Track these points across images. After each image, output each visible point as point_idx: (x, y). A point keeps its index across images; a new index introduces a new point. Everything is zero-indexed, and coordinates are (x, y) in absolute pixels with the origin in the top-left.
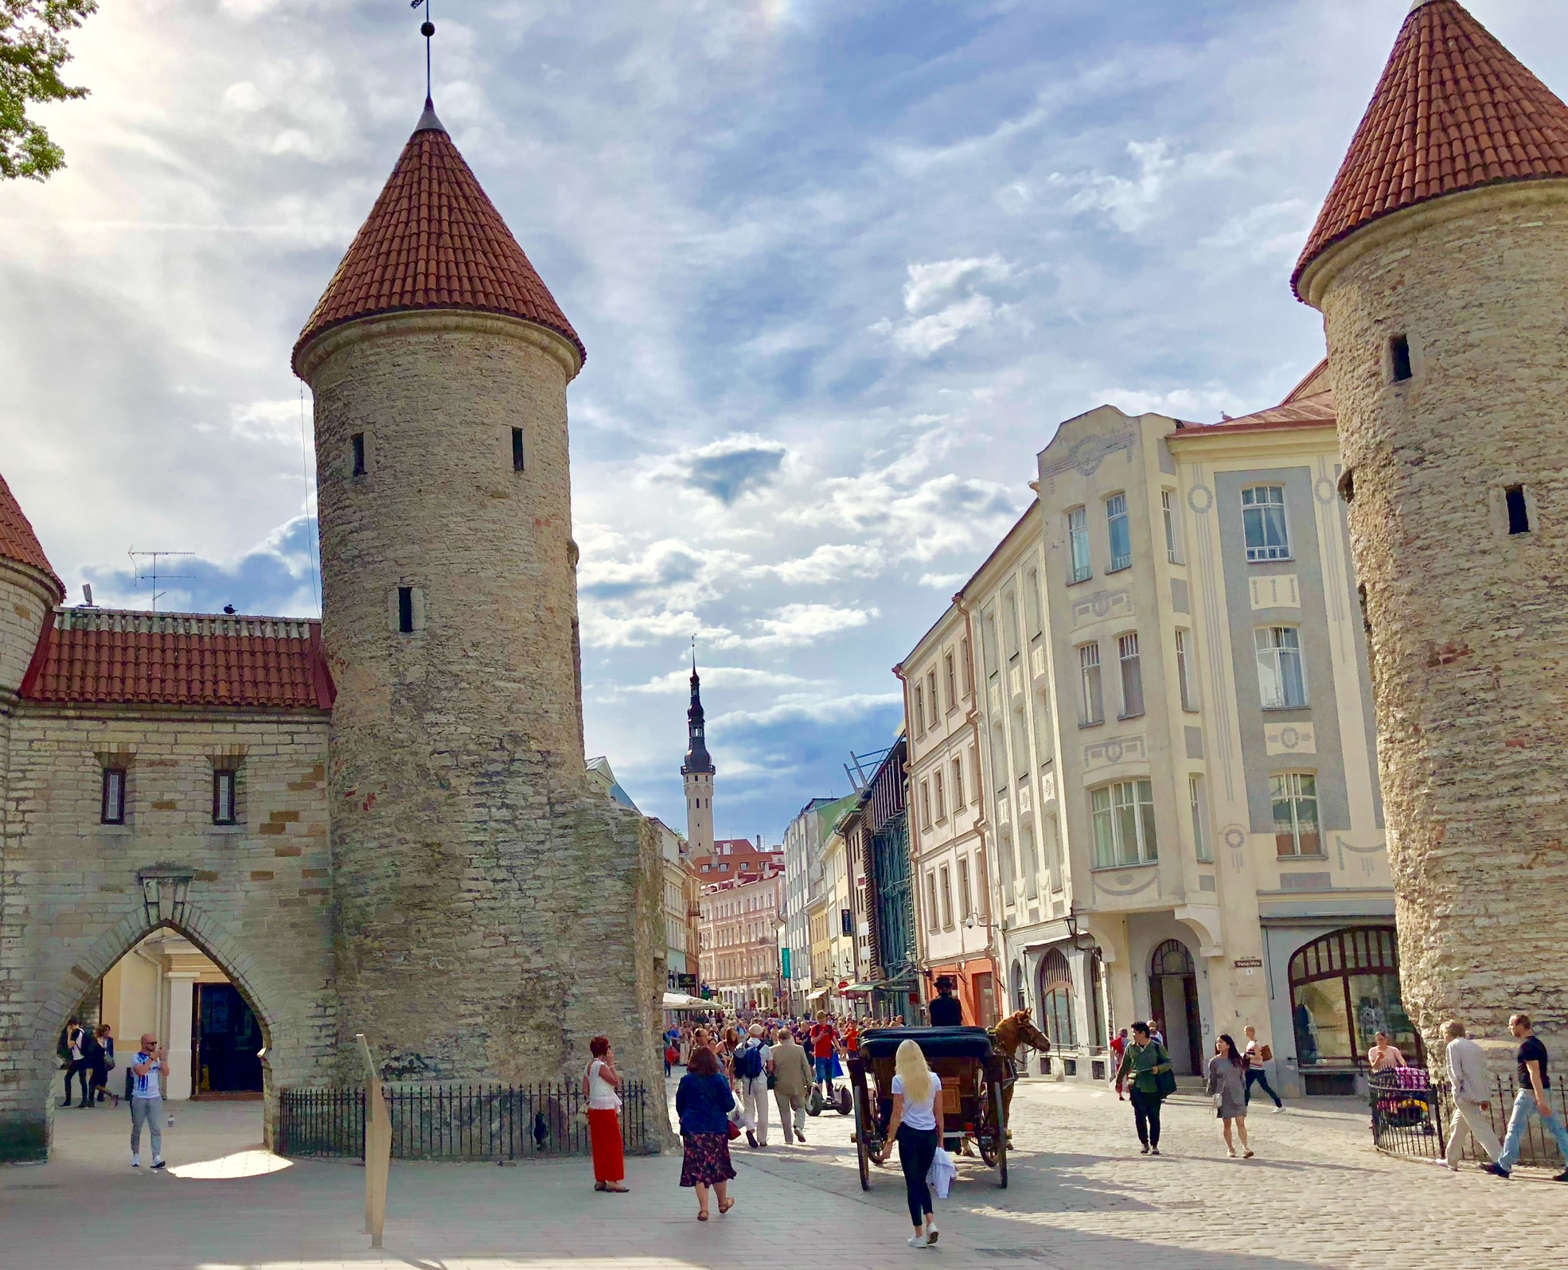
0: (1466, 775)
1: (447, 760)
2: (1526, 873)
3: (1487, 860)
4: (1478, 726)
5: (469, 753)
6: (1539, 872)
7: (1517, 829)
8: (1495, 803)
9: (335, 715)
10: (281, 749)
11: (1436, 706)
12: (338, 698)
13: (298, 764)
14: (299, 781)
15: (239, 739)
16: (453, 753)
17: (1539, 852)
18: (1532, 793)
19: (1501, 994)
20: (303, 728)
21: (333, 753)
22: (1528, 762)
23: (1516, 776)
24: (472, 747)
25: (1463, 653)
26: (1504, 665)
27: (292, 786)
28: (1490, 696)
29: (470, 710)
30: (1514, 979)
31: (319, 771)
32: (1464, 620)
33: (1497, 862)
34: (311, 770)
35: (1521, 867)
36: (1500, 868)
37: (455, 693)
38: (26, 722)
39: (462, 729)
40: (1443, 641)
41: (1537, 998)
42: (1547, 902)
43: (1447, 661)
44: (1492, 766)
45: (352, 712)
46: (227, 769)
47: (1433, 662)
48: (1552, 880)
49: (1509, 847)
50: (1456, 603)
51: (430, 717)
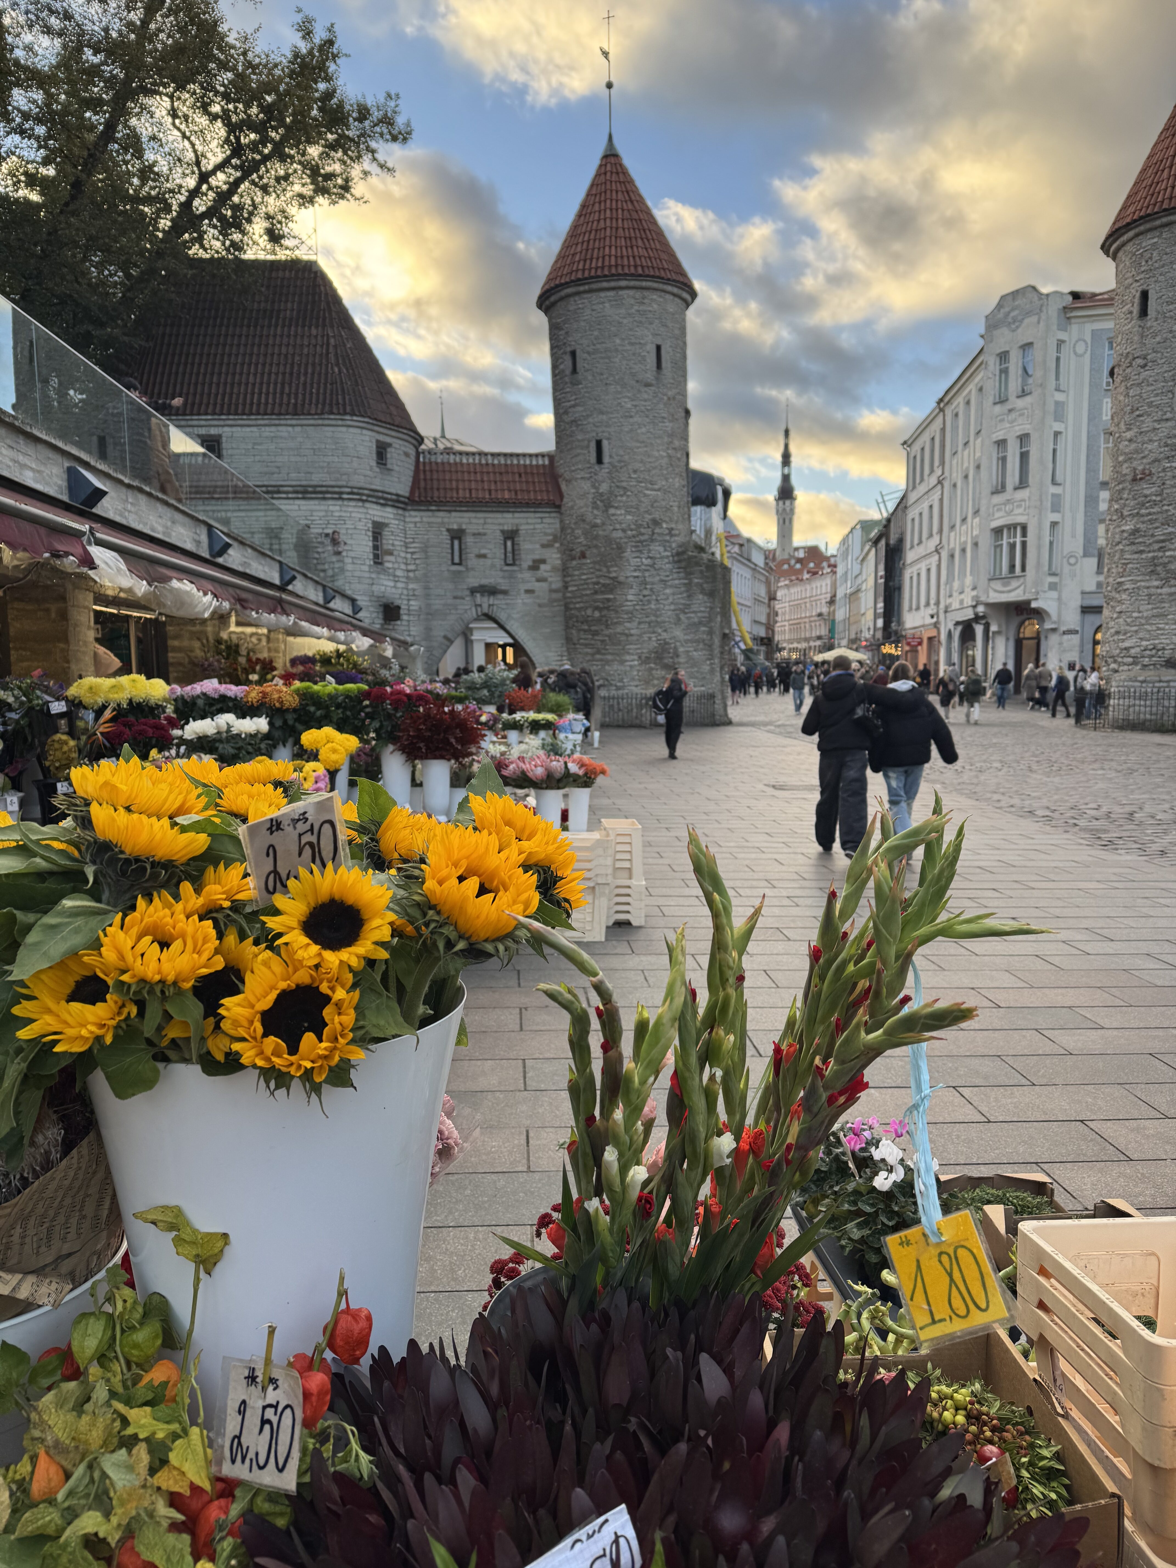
0: (1141, 540)
1: (620, 534)
2: (1159, 591)
3: (1143, 584)
4: (1150, 514)
5: (632, 530)
6: (1165, 590)
7: (1159, 569)
8: (1150, 555)
9: (563, 509)
10: (537, 526)
11: (1132, 503)
12: (565, 500)
13: (546, 534)
14: (545, 542)
15: (516, 521)
16: (624, 531)
17: (1167, 580)
18: (1170, 550)
19: (1138, 650)
20: (547, 515)
21: (563, 529)
22: (1170, 533)
23: (1163, 541)
24: (633, 527)
25: (1150, 475)
26: (1168, 482)
27: (543, 546)
28: (1158, 498)
29: (632, 507)
30: (1144, 643)
31: (556, 539)
32: (1152, 457)
33: (1147, 584)
34: (551, 538)
35: (1157, 587)
36: (1148, 588)
37: (624, 498)
38: (413, 513)
39: (629, 517)
40: (1140, 468)
41: (1154, 652)
42: (1166, 605)
43: (1141, 479)
44: (1153, 536)
45: (572, 508)
46: (511, 536)
47: (1134, 480)
48: (1171, 594)
49: (1154, 577)
50: (1150, 447)
51: (612, 511)
